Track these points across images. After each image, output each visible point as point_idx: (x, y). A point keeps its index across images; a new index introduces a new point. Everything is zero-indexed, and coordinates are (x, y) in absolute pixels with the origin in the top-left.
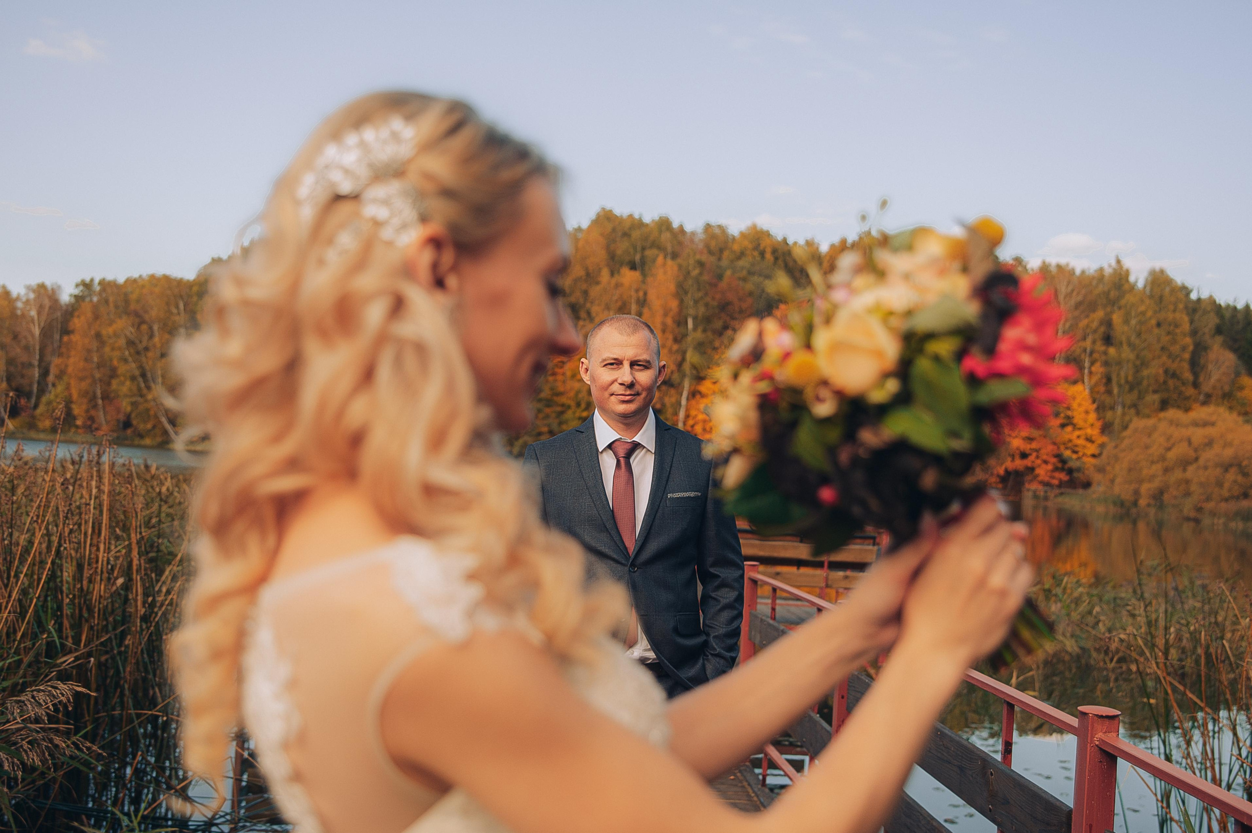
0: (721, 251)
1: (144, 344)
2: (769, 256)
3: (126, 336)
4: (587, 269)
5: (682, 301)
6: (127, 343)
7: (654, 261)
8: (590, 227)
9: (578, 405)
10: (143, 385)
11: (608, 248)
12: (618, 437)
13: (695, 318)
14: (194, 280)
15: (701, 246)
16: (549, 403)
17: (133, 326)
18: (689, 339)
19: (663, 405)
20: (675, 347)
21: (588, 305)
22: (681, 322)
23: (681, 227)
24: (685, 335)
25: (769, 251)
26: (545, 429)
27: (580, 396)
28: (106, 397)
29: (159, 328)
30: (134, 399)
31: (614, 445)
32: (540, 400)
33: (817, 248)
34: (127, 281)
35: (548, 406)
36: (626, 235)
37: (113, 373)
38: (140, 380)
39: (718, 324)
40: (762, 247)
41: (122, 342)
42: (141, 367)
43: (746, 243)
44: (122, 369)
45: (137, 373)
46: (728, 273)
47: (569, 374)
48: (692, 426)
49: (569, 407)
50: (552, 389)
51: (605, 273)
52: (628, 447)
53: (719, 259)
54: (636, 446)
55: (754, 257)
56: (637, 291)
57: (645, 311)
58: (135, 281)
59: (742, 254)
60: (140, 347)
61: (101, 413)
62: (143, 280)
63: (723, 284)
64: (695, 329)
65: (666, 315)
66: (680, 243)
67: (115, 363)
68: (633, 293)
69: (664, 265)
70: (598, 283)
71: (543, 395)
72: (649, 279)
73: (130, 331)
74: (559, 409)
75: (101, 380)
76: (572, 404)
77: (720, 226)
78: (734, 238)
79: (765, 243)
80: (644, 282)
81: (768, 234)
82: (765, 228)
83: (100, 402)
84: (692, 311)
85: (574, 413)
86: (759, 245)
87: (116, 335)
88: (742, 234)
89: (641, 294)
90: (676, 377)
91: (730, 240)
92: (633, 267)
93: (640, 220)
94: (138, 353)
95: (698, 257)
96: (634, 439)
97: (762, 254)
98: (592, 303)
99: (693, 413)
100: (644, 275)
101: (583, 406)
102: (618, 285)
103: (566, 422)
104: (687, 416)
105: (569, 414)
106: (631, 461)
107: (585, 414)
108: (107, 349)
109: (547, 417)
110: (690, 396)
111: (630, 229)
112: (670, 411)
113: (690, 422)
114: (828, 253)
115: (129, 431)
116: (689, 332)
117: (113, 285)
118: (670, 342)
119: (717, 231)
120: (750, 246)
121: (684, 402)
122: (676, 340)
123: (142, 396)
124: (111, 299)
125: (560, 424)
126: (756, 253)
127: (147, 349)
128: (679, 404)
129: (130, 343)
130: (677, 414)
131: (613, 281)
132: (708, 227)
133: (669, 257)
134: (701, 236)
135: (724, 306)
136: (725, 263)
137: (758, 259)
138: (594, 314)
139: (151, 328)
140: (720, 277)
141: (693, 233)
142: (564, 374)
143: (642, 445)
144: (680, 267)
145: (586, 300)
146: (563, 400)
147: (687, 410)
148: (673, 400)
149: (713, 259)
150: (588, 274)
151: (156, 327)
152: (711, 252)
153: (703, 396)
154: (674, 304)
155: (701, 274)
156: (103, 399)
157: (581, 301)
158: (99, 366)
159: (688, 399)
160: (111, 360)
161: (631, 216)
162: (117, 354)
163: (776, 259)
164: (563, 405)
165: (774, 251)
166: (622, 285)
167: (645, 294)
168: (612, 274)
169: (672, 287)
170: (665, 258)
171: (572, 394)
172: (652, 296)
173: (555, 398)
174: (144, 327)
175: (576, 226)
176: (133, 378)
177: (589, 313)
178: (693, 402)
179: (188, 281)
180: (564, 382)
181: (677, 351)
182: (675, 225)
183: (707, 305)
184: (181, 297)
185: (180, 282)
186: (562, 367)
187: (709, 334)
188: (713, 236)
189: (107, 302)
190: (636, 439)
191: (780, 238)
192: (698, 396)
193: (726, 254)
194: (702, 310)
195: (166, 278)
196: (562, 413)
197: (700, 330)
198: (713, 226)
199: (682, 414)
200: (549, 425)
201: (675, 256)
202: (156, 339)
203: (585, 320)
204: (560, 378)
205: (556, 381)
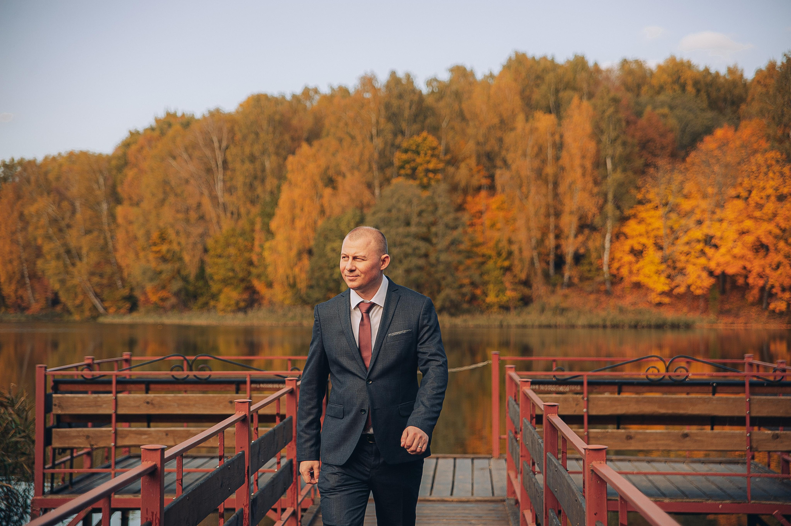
0: (639, 86)
1: (67, 221)
2: (690, 88)
3: (48, 214)
4: (501, 116)
5: (599, 142)
6: (49, 221)
7: (569, 102)
8: (501, 73)
9: (499, 254)
10: (68, 262)
11: (522, 93)
12: (362, 300)
13: (613, 158)
14: (114, 154)
15: (617, 83)
16: (469, 254)
17: (54, 203)
18: (610, 180)
19: (588, 250)
20: (596, 190)
21: (504, 153)
22: (599, 164)
23: (596, 65)
24: (605, 177)
25: (690, 83)
26: (466, 281)
27: (501, 245)
28: (33, 276)
29: (81, 204)
30: (61, 277)
31: (360, 305)
32: (460, 252)
33: (742, 75)
34: (46, 158)
35: (468, 257)
36: (539, 78)
37: (39, 253)
38: (66, 257)
39: (639, 163)
40: (682, 80)
41: (44, 221)
42: (65, 245)
43: (665, 76)
44: (46, 248)
45: (62, 251)
46: (649, 109)
47: (487, 223)
48: (618, 269)
49: (490, 257)
50: (471, 240)
51: (521, 118)
52: (368, 306)
53: (638, 95)
54: (373, 305)
55: (675, 91)
56: (553, 134)
57: (564, 154)
58: (54, 159)
59: (661, 89)
60: (63, 224)
61: (29, 292)
62: (63, 157)
63: (643, 121)
64: (614, 169)
65: (583, 157)
66: (597, 83)
67: (40, 241)
68: (549, 137)
69: (579, 107)
70: (513, 129)
71: (462, 247)
72: (565, 122)
73: (52, 210)
74: (479, 260)
75: (27, 260)
76: (493, 253)
77: (637, 62)
78: (652, 73)
79: (687, 75)
80: (560, 125)
81: (689, 66)
82: (685, 59)
83: (27, 281)
84: (610, 152)
85: (495, 263)
86: (679, 77)
87: (38, 214)
88: (659, 67)
89: (557, 137)
90: (597, 220)
91: (648, 75)
92: (549, 111)
93: (553, 61)
94: (61, 230)
95: (612, 94)
96: (371, 301)
97: (683, 87)
98: (507, 150)
99: (618, 255)
100: (560, 117)
101: (504, 255)
102: (533, 130)
103: (487, 272)
104: (612, 259)
105: (490, 264)
106: (370, 314)
107: (506, 264)
108: (30, 229)
109: (468, 268)
110: (614, 238)
111: (543, 71)
112: (594, 255)
113: (616, 265)
114: (753, 80)
115: (58, 309)
116: (609, 173)
117: (32, 163)
118: (590, 185)
119: (634, 66)
120: (670, 80)
121: (607, 245)
122: (596, 183)
123: (67, 273)
124: (33, 179)
125: (482, 275)
126: (676, 87)
127: (69, 226)
128: (603, 247)
129: (54, 221)
130: (601, 257)
131: (528, 126)
132: (625, 62)
133: (585, 97)
134: (617, 73)
135: (644, 145)
136: (644, 98)
137: (679, 92)
138: (510, 162)
139: (73, 205)
140: (639, 114)
141: (609, 71)
142: (482, 224)
143: (377, 304)
144: (595, 107)
145: (501, 147)
146: (484, 250)
147: (611, 253)
148: (598, 244)
149: (630, 95)
150: (502, 121)
151: (78, 204)
152: (628, 89)
153: (626, 237)
154: (592, 146)
155: (616, 112)
156: (30, 278)
157: (496, 148)
158: (25, 247)
159: (611, 241)
160: (35, 239)
161: (545, 58)
162: (41, 232)
163: (698, 91)
164: (483, 256)
165: (696, 83)
166: (536, 129)
167: (561, 136)
168: (527, 120)
169: (588, 128)
170: (581, 98)
171: (492, 244)
172: (569, 138)
173: (475, 249)
174: (65, 204)
175: (487, 73)
176: (58, 257)
177: (505, 162)
178: (617, 244)
179: (107, 156)
180: (483, 232)
181: (598, 194)
182: (591, 63)
183: (624, 144)
184: (101, 172)
185: (99, 158)
186: (480, 218)
187: (630, 174)
188: (631, 72)
189: (28, 181)
190: (373, 300)
191: (701, 68)
192: (622, 238)
193: (645, 89)
194: (619, 150)
195: (84, 155)
196: (483, 263)
197: (619, 170)
198: (631, 62)
199: (606, 258)
200: (470, 277)
201: (591, 96)
202: (78, 216)
203: (501, 168)
204: (478, 228)
205: (475, 231)
